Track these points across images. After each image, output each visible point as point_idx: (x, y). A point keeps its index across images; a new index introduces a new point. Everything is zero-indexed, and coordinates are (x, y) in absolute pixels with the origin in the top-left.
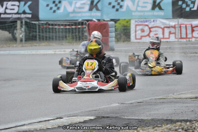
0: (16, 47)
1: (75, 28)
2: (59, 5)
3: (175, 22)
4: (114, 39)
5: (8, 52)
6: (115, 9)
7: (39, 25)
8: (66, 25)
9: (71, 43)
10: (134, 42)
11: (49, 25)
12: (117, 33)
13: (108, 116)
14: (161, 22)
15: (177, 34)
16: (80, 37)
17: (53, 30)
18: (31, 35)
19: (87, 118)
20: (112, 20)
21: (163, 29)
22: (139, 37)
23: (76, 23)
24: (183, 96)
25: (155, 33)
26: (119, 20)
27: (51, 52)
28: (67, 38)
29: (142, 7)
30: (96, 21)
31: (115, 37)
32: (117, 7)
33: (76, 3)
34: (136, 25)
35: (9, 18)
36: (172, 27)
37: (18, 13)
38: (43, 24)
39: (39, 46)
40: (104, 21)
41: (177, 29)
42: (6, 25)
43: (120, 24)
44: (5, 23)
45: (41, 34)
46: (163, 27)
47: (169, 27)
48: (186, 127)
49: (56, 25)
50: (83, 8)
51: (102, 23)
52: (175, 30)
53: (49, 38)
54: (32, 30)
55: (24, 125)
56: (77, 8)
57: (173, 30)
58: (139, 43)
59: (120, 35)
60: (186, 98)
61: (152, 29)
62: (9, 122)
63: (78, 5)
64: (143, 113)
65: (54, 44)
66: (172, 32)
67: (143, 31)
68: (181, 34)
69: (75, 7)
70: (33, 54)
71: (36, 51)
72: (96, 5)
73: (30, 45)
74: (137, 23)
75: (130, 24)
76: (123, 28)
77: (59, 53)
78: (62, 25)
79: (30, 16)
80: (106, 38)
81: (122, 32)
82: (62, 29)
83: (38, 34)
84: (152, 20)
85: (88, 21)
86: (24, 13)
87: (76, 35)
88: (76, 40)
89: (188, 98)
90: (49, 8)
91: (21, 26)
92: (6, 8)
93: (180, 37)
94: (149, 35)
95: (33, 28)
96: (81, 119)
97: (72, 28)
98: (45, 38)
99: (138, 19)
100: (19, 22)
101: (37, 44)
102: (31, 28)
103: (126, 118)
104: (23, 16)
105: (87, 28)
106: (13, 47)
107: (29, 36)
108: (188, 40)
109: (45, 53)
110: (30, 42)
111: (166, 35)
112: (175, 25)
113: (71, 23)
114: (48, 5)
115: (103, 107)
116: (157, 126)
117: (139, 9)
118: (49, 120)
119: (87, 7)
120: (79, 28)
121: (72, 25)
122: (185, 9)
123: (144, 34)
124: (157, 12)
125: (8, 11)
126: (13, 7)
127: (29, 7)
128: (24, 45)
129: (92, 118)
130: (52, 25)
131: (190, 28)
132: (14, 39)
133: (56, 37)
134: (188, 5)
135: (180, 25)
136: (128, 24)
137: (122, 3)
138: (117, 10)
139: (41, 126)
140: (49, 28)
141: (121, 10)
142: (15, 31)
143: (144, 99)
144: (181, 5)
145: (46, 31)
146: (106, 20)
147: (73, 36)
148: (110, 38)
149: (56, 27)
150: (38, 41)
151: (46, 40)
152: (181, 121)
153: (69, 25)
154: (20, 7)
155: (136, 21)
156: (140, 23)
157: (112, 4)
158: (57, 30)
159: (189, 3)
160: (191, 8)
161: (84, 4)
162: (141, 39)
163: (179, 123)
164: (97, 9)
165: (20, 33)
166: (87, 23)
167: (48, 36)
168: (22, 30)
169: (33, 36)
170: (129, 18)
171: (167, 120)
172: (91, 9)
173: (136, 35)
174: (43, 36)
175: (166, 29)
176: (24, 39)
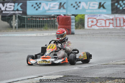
0: (12, 32)
1: (50, 20)
2: (39, 6)
3: (113, 16)
4: (74, 27)
5: (7, 35)
6: (75, 8)
7: (27, 18)
8: (44, 18)
9: (47, 29)
10: (87, 29)
11: (33, 18)
12: (76, 23)
13: (71, 75)
14: (104, 16)
15: (114, 24)
16: (52, 26)
17: (35, 21)
18: (22, 24)
19: (58, 77)
20: (73, 15)
21: (105, 21)
22: (90, 26)
23: (50, 17)
24: (119, 63)
25: (100, 23)
26: (77, 15)
27: (34, 35)
28: (45, 26)
29: (92, 7)
30: (63, 16)
31: (75, 26)
32: (76, 7)
33: (50, 4)
34: (88, 18)
35: (8, 14)
36: (111, 19)
37: (13, 10)
38: (29, 17)
39: (27, 31)
40: (68, 15)
41: (114, 21)
42: (6, 18)
43: (78, 17)
44: (5, 16)
45: (28, 24)
46: (105, 19)
47: (109, 20)
48: (121, 82)
49: (37, 18)
50: (55, 7)
51: (67, 17)
52: (113, 21)
53: (33, 26)
54: (22, 21)
55: (18, 81)
56: (51, 7)
57: (111, 21)
58: (90, 29)
59: (78, 24)
60: (121, 64)
61: (98, 21)
62: (9, 79)
63: (52, 5)
64: (93, 74)
65: (36, 30)
66: (111, 22)
67: (92, 22)
68: (117, 23)
69: (50, 7)
70: (23, 36)
71: (25, 34)
72: (63, 5)
73: (21, 31)
74: (89, 17)
75: (84, 18)
76: (80, 20)
77: (39, 35)
78: (41, 18)
79: (21, 12)
80: (69, 26)
81: (79, 22)
82: (41, 20)
83: (26, 23)
84: (98, 15)
85: (58, 15)
86: (18, 10)
87: (50, 25)
88: (50, 28)
89: (122, 64)
90: (33, 7)
91: (16, 19)
92: (6, 7)
93: (116, 26)
94: (96, 24)
95: (23, 20)
96: (55, 77)
97: (48, 20)
98: (30, 26)
99: (90, 14)
100: (14, 16)
101: (26, 30)
102: (21, 20)
103: (83, 76)
104: (17, 12)
105: (57, 20)
106: (10, 32)
107: (20, 25)
108: (121, 27)
109: (31, 36)
110: (21, 29)
111: (108, 24)
112: (113, 18)
113: (47, 17)
114: (32, 6)
115: (68, 69)
116: (103, 82)
117: (90, 8)
118: (34, 78)
119: (57, 7)
120: (52, 20)
121: (48, 18)
122: (119, 8)
123: (93, 24)
124: (102, 10)
125: (7, 9)
126: (10, 7)
127: (21, 6)
128: (17, 31)
129: (61, 76)
130: (35, 18)
131: (123, 20)
132: (11, 27)
133: (37, 25)
134: (121, 6)
135: (116, 18)
136: (83, 18)
137: (79, 4)
138: (76, 9)
139: (29, 81)
140: (33, 20)
141: (79, 9)
142: (12, 22)
143: (94, 65)
144: (117, 6)
145: (31, 22)
146: (69, 15)
147: (48, 25)
148: (72, 26)
149: (38, 19)
150: (26, 28)
151: (31, 27)
152: (118, 78)
153: (46, 18)
154: (15, 6)
155: (88, 16)
156: (91, 17)
157: (73, 5)
158: (38, 21)
159: (122, 4)
160: (123, 8)
161: (55, 5)
162: (91, 27)
163: (117, 80)
164: (64, 8)
165: (15, 23)
166: (57, 17)
167: (32, 25)
168: (16, 22)
169: (23, 25)
170: (84, 14)
171: (109, 78)
172: (60, 8)
173: (88, 25)
174: (29, 25)
175: (107, 21)
176: (17, 27)
